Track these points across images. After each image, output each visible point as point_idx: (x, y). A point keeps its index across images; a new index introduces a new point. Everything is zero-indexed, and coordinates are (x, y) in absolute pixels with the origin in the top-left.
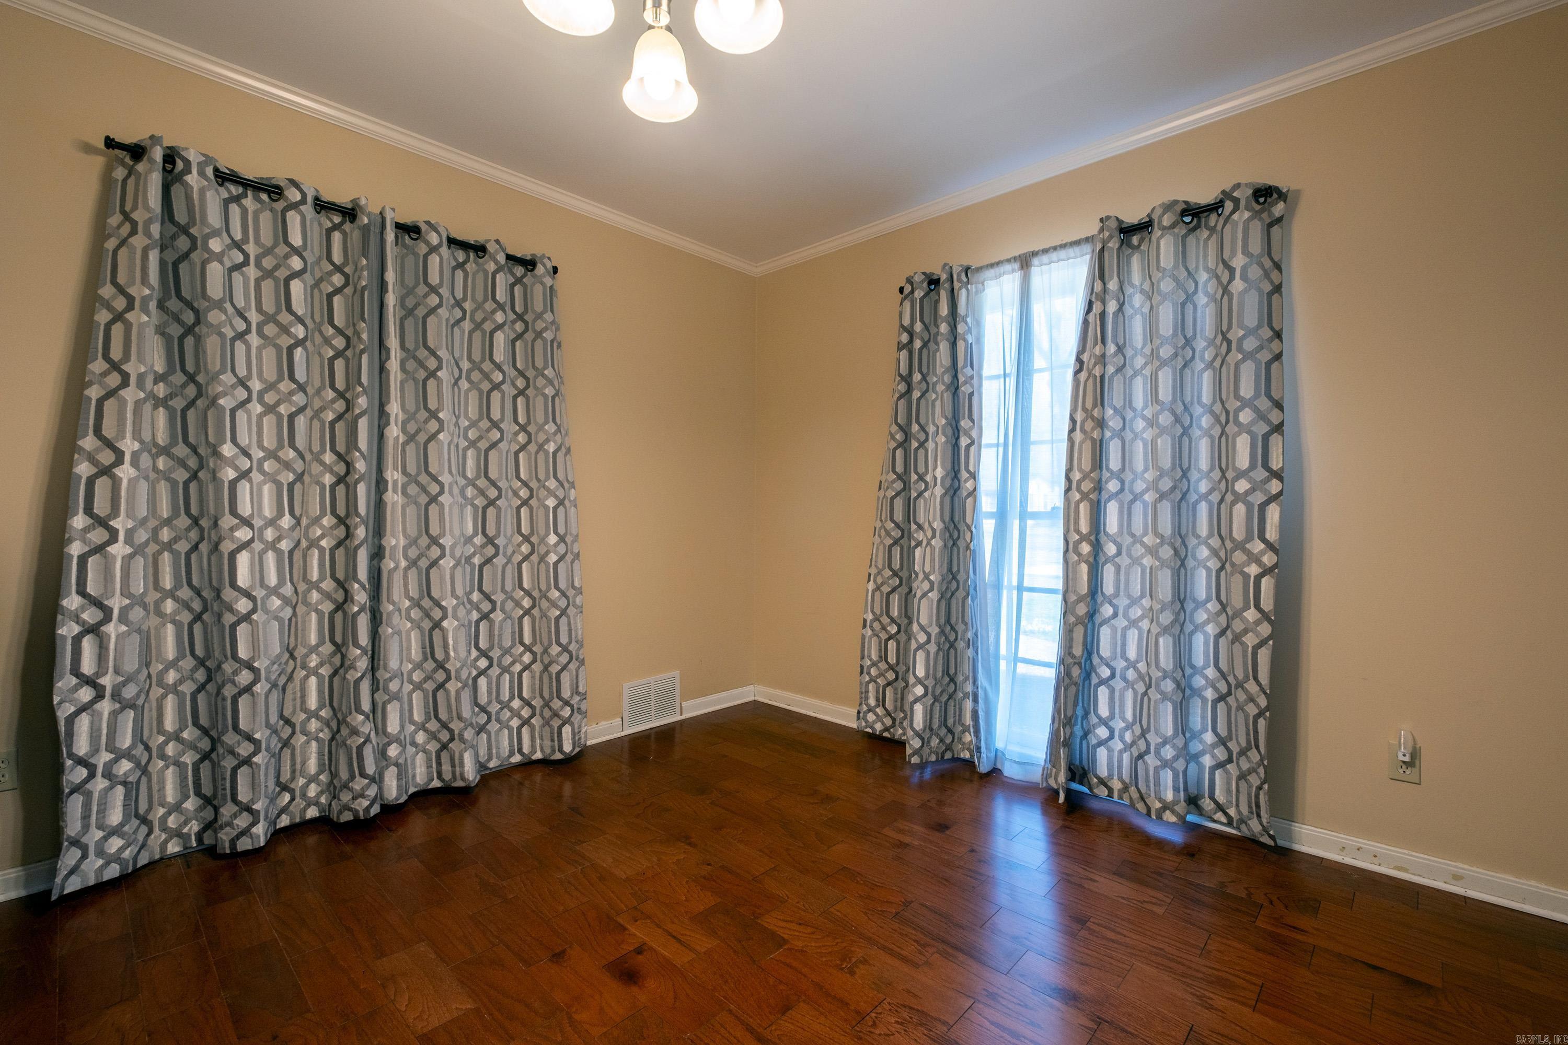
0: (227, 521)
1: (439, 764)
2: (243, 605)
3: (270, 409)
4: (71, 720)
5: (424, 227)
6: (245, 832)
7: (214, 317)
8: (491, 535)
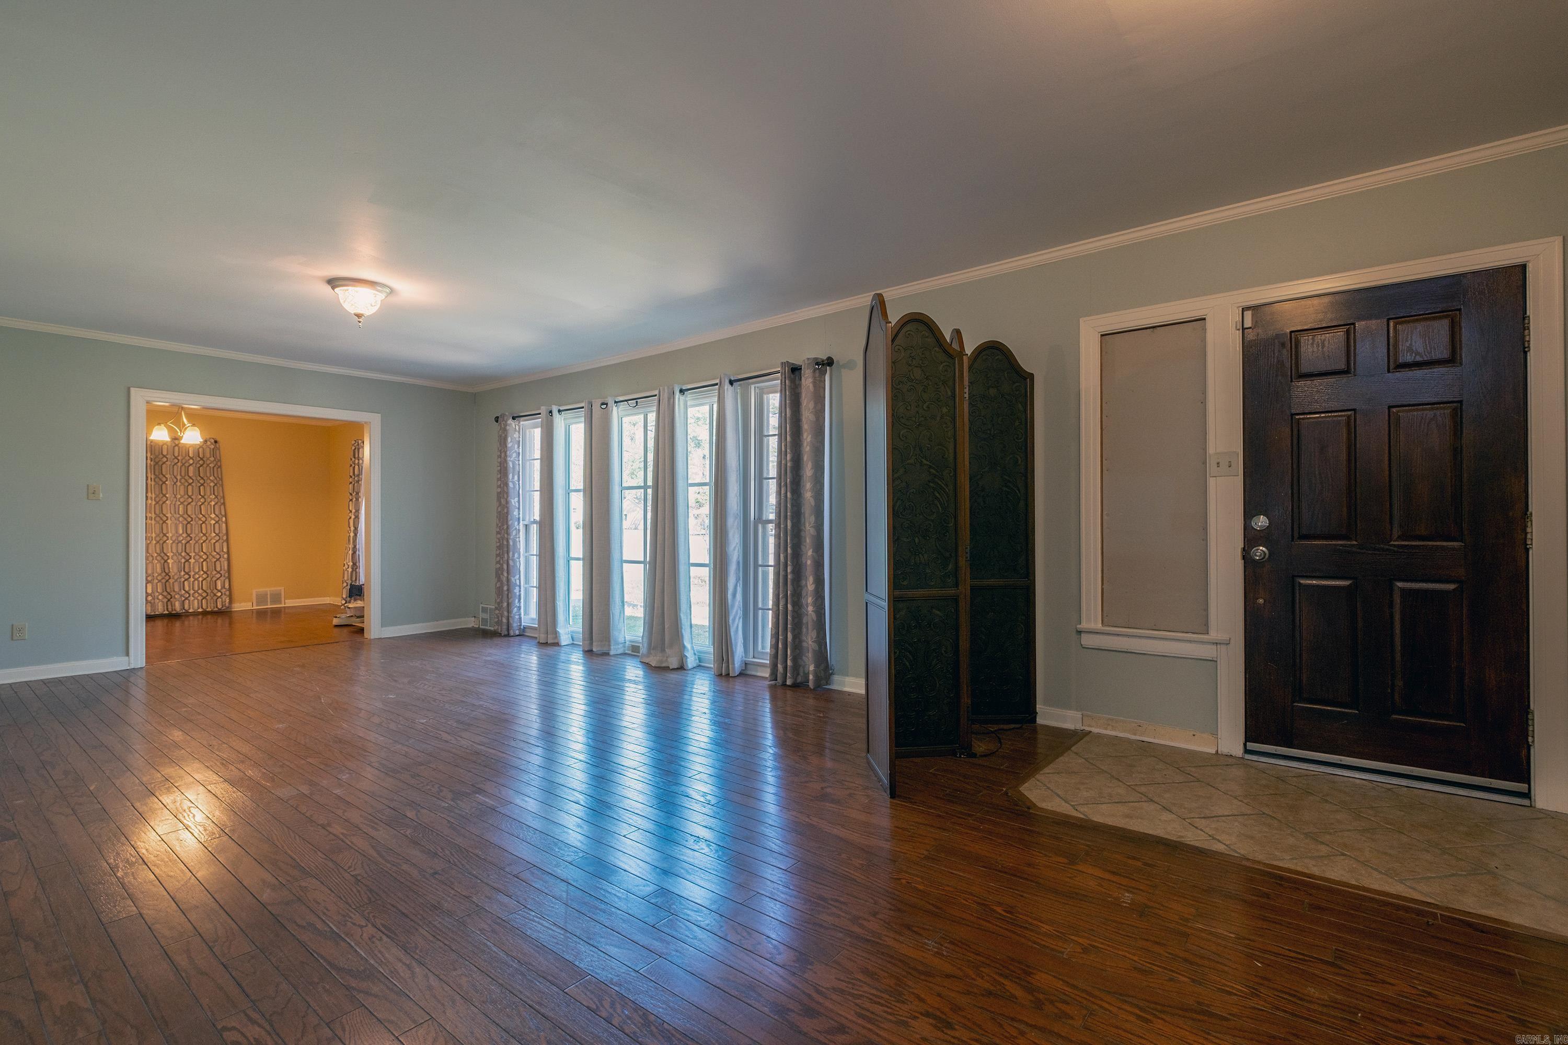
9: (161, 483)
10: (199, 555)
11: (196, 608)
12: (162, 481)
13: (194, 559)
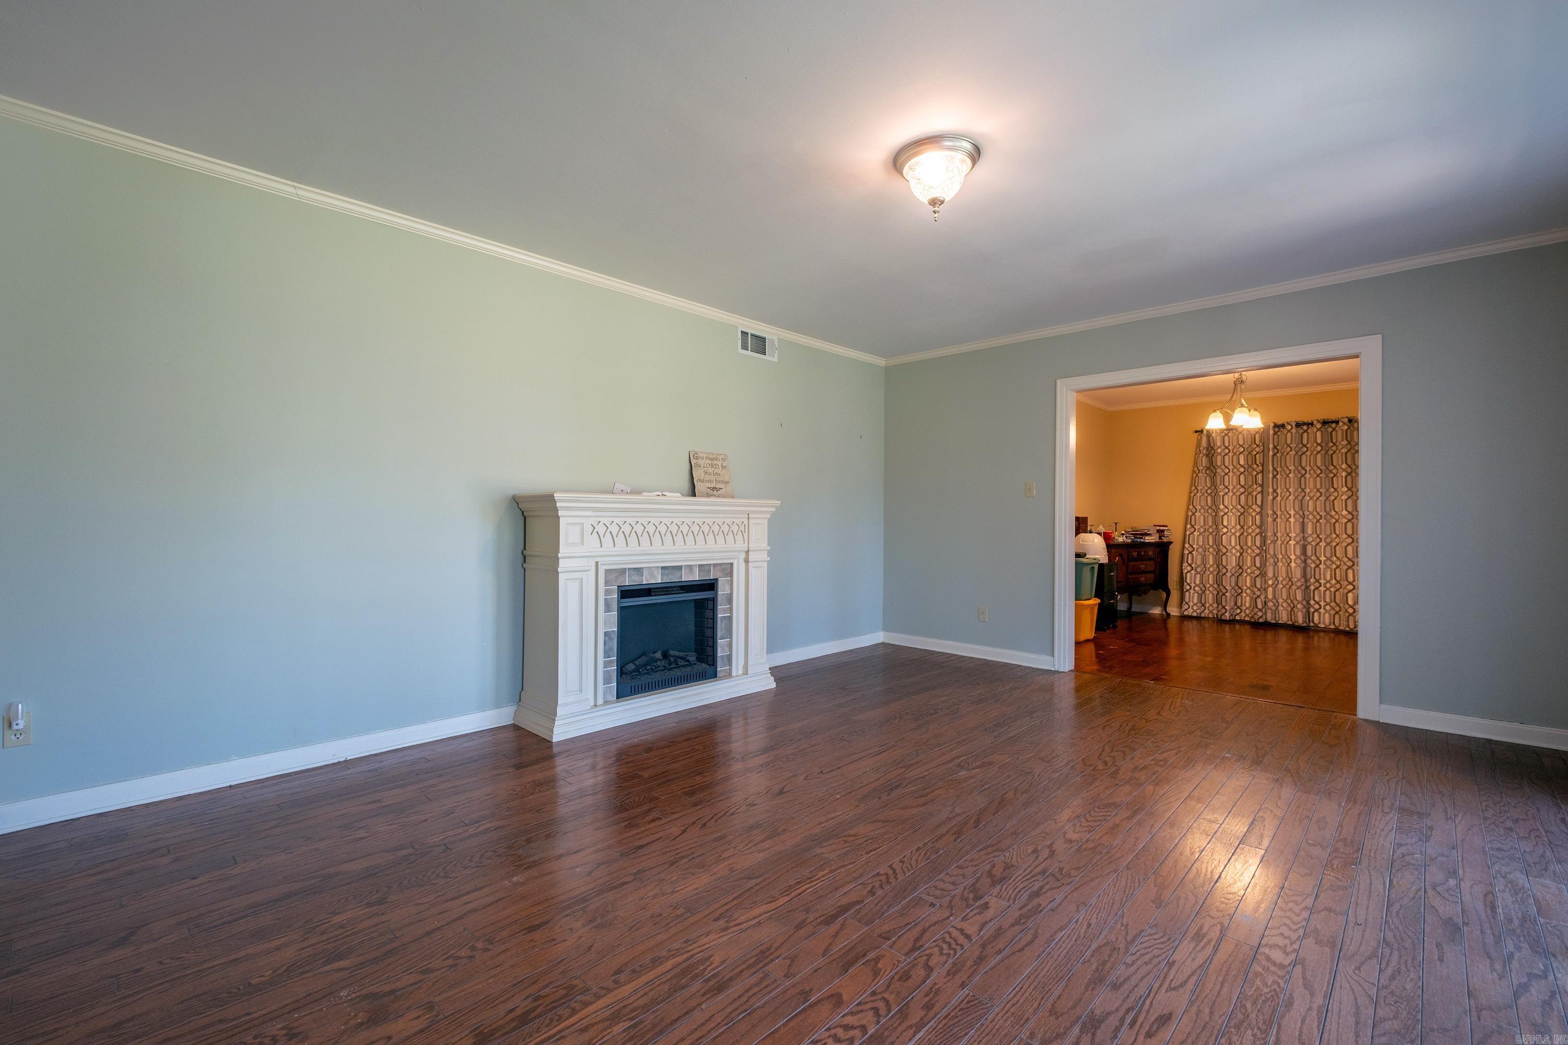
0: (1221, 526)
1: (1291, 616)
2: (1224, 550)
3: (1234, 494)
4: (1186, 573)
5: (1286, 424)
6: (1223, 614)
7: (1219, 470)
8: (1318, 533)
9: (1300, 476)
10: (1331, 561)
11: (1328, 624)
12: (1301, 474)
13: (1325, 564)
